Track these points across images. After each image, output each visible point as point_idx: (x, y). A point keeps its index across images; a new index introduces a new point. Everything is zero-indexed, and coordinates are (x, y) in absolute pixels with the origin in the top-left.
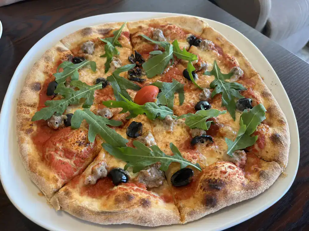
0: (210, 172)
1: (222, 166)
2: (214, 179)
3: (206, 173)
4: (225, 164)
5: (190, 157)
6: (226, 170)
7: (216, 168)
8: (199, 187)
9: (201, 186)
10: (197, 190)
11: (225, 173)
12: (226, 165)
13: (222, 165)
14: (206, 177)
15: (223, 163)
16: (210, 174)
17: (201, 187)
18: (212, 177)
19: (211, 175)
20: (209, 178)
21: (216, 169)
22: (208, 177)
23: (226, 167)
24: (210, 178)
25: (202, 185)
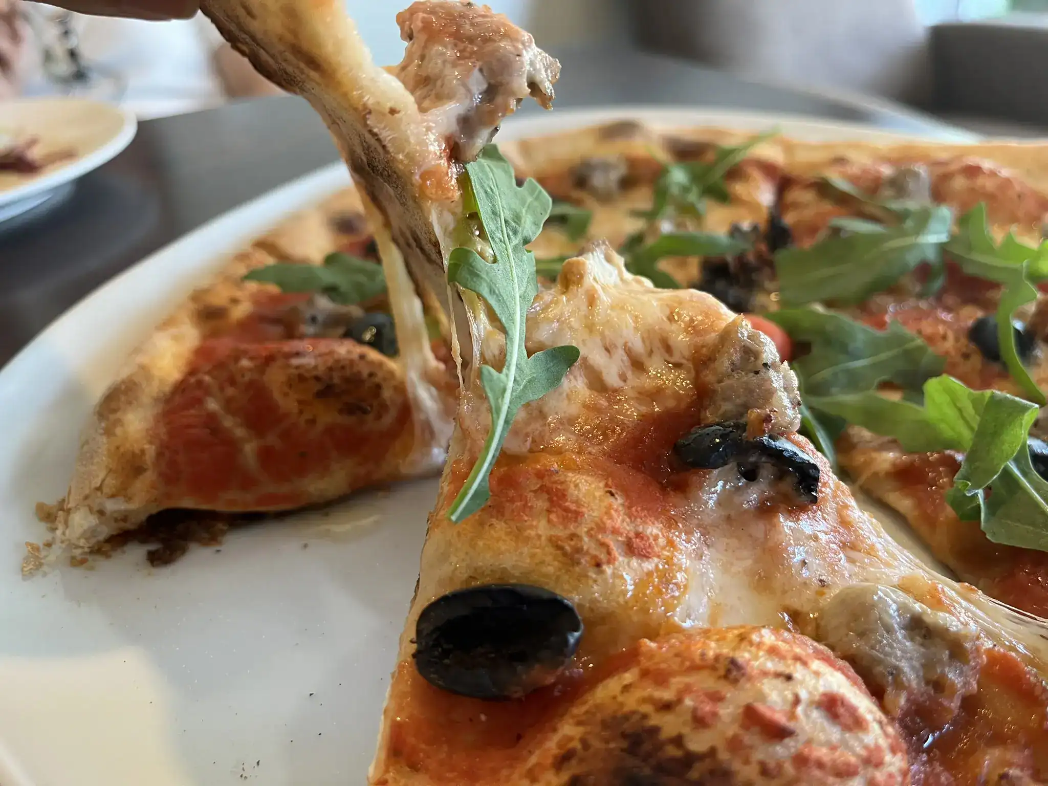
0: (677, 682)
1: (778, 675)
2: (678, 741)
3: (645, 674)
4: (805, 664)
5: (615, 532)
6: (792, 716)
7: (729, 671)
8: (552, 745)
9: (571, 745)
10: (533, 760)
11: (778, 733)
12: (811, 681)
13: (781, 668)
14: (631, 702)
15: (797, 658)
16: (667, 695)
17: (563, 759)
18: (669, 725)
19: (666, 707)
20: (645, 717)
21: (726, 677)
22: (647, 708)
23: (804, 695)
24: (655, 720)
25: (576, 745)
